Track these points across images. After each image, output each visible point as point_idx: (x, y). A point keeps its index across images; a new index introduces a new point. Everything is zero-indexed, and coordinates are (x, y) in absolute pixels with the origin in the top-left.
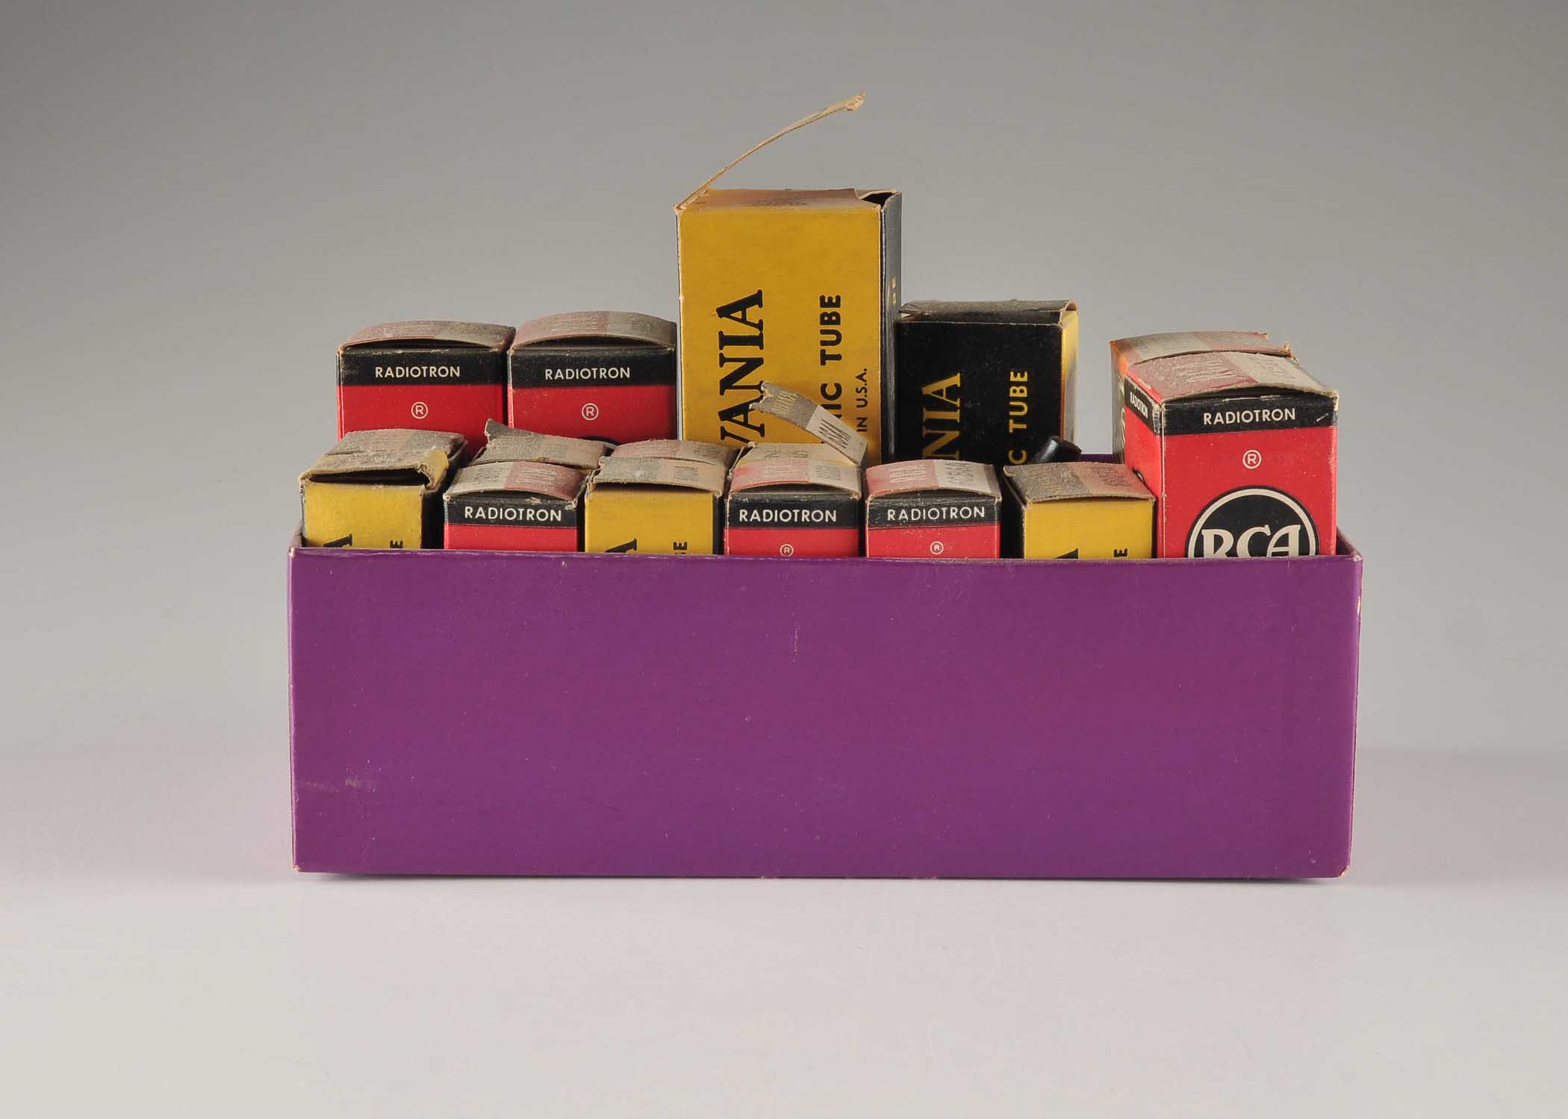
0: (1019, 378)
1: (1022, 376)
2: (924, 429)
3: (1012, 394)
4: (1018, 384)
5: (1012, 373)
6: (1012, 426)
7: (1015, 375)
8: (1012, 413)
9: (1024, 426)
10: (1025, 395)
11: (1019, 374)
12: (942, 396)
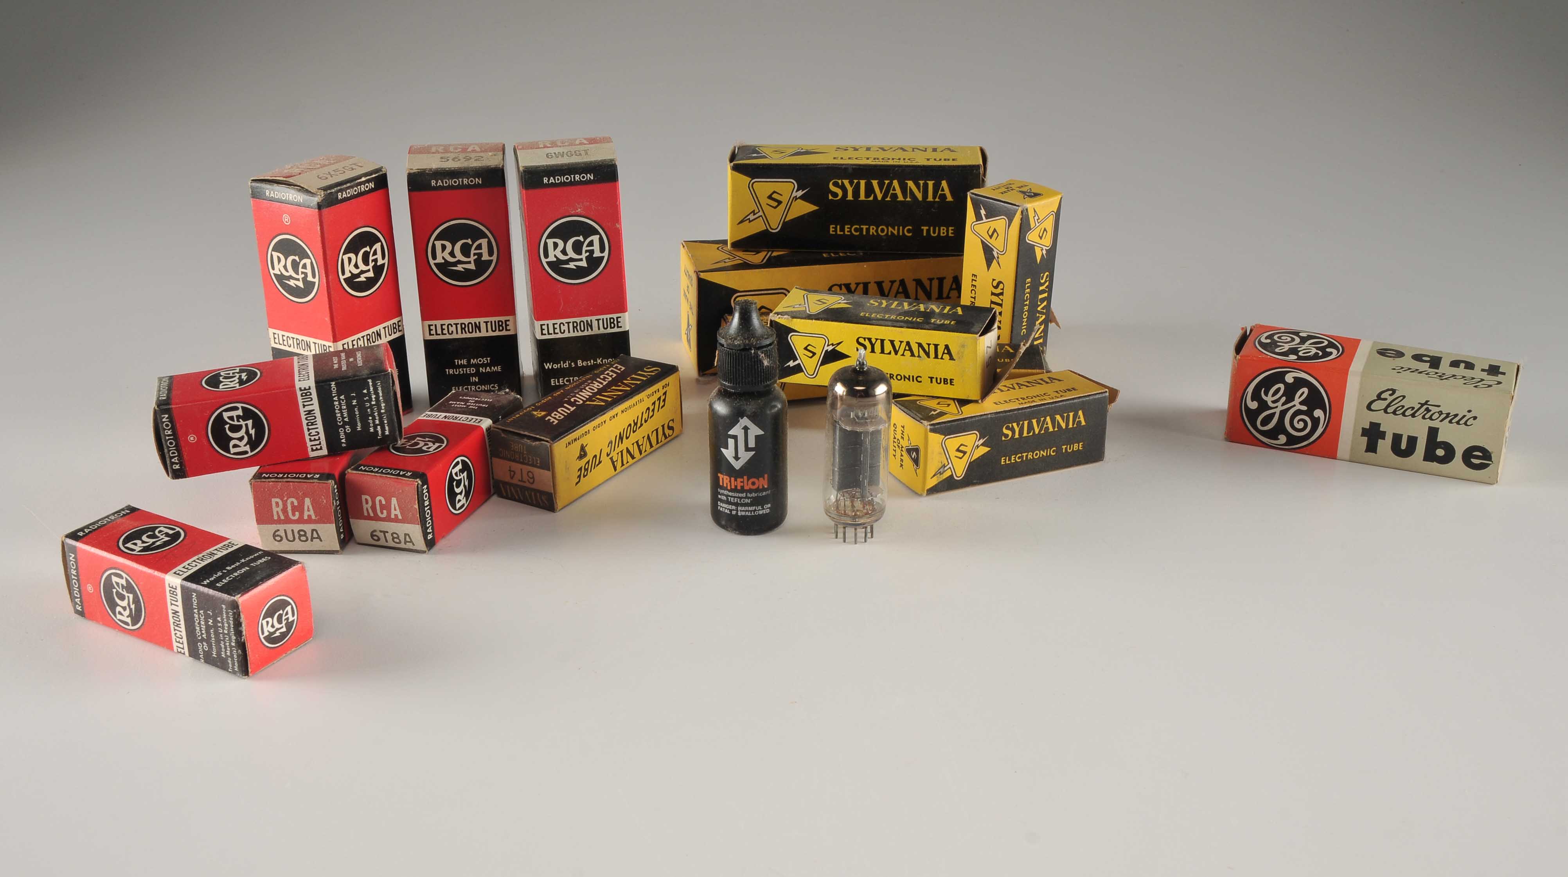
0: (950, 231)
1: (952, 233)
2: (923, 182)
3: (942, 228)
4: (947, 231)
5: (953, 228)
6: (925, 228)
7: (952, 230)
8: (932, 228)
9: (925, 234)
10: (942, 235)
11: (952, 232)
12: (941, 191)
